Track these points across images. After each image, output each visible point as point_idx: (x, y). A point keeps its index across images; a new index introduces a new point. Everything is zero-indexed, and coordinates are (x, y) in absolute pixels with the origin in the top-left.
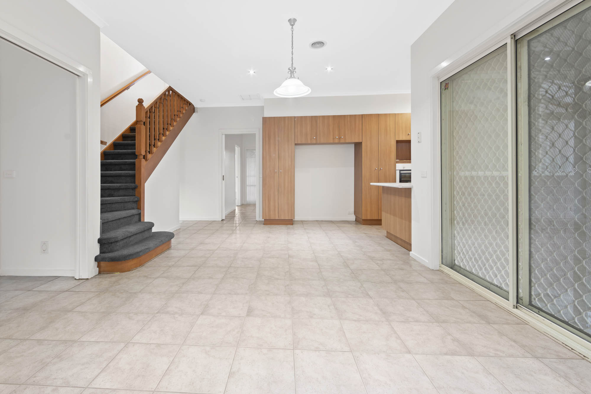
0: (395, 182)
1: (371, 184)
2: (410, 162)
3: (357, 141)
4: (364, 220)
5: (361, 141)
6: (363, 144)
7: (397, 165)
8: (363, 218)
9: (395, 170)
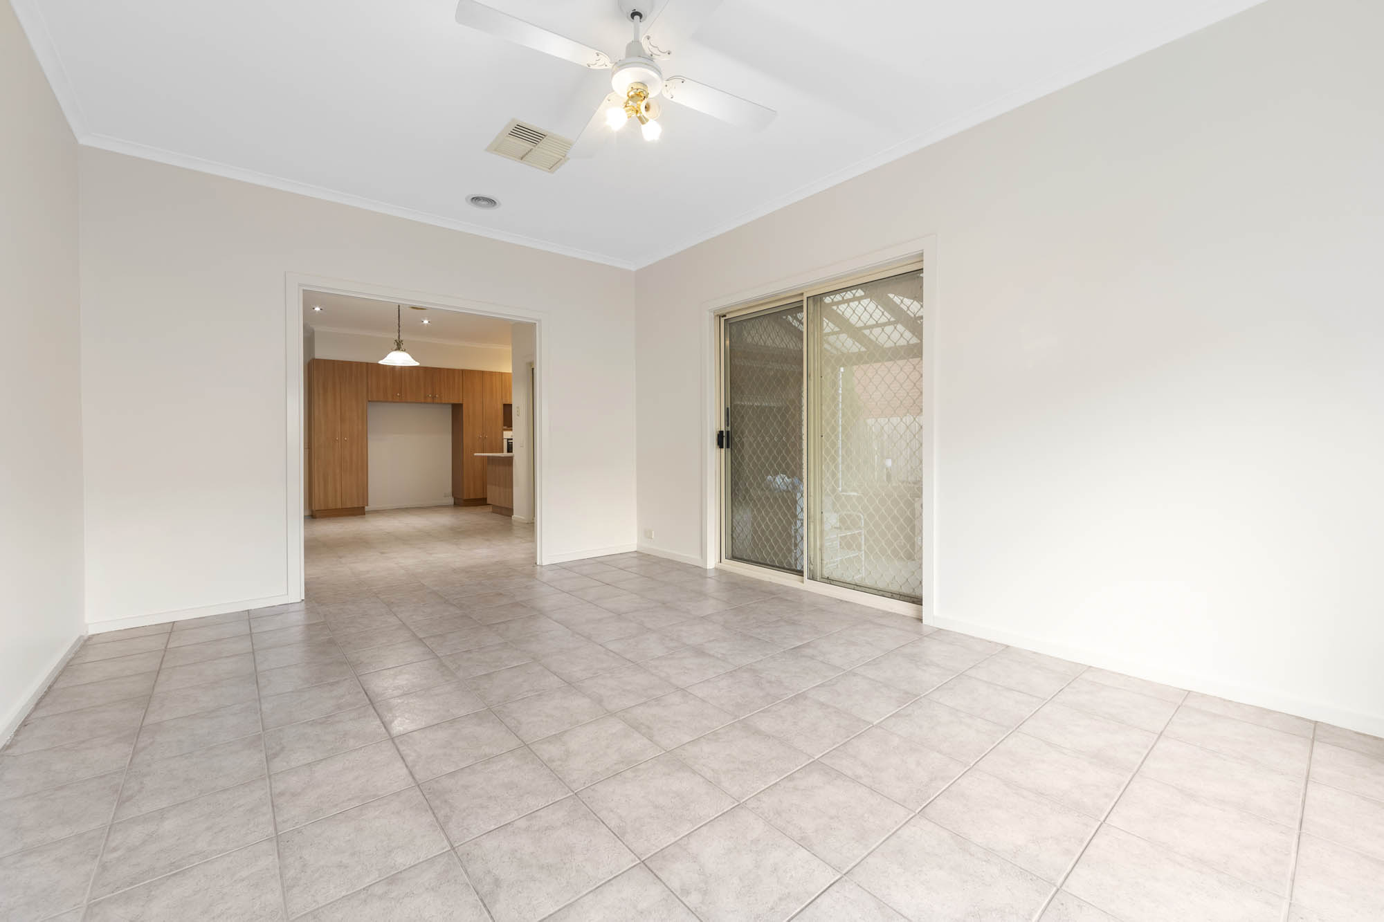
0: (503, 452)
1: (475, 454)
2: (511, 430)
3: (456, 402)
4: (465, 500)
5: (461, 402)
6: (465, 406)
7: (504, 432)
8: (465, 498)
9: (503, 439)
